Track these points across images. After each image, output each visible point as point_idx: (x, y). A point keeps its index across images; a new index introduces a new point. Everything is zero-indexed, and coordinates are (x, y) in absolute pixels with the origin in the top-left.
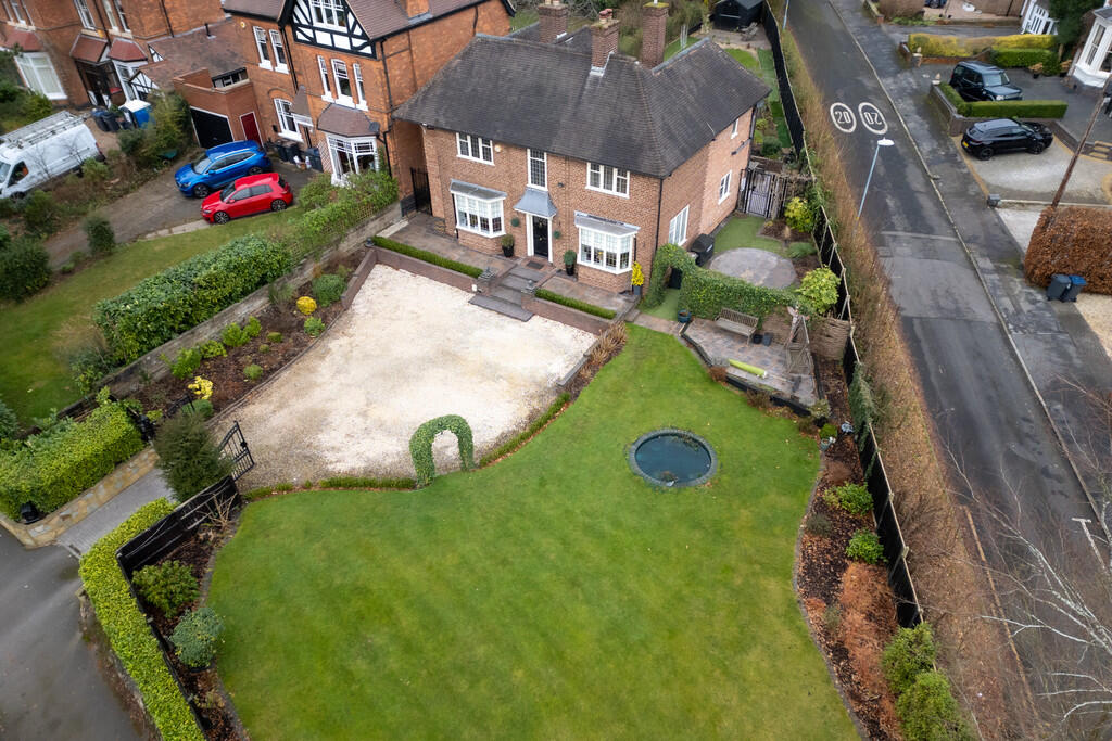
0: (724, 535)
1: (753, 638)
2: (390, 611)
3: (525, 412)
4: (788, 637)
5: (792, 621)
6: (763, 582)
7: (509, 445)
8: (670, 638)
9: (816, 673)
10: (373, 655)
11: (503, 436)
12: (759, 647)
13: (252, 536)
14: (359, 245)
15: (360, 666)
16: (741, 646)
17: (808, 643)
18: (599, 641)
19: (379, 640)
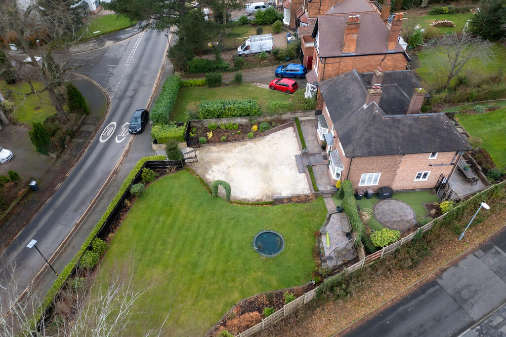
0: (247, 272)
1: (213, 298)
2: (170, 216)
3: (258, 198)
4: (220, 308)
5: (227, 306)
6: (236, 291)
7: (242, 203)
8: (199, 278)
9: (212, 321)
10: (157, 221)
11: (245, 199)
12: (211, 301)
13: (174, 178)
14: (290, 118)
15: (153, 221)
16: (208, 297)
17: (222, 314)
18: (188, 262)
19: (162, 219)
